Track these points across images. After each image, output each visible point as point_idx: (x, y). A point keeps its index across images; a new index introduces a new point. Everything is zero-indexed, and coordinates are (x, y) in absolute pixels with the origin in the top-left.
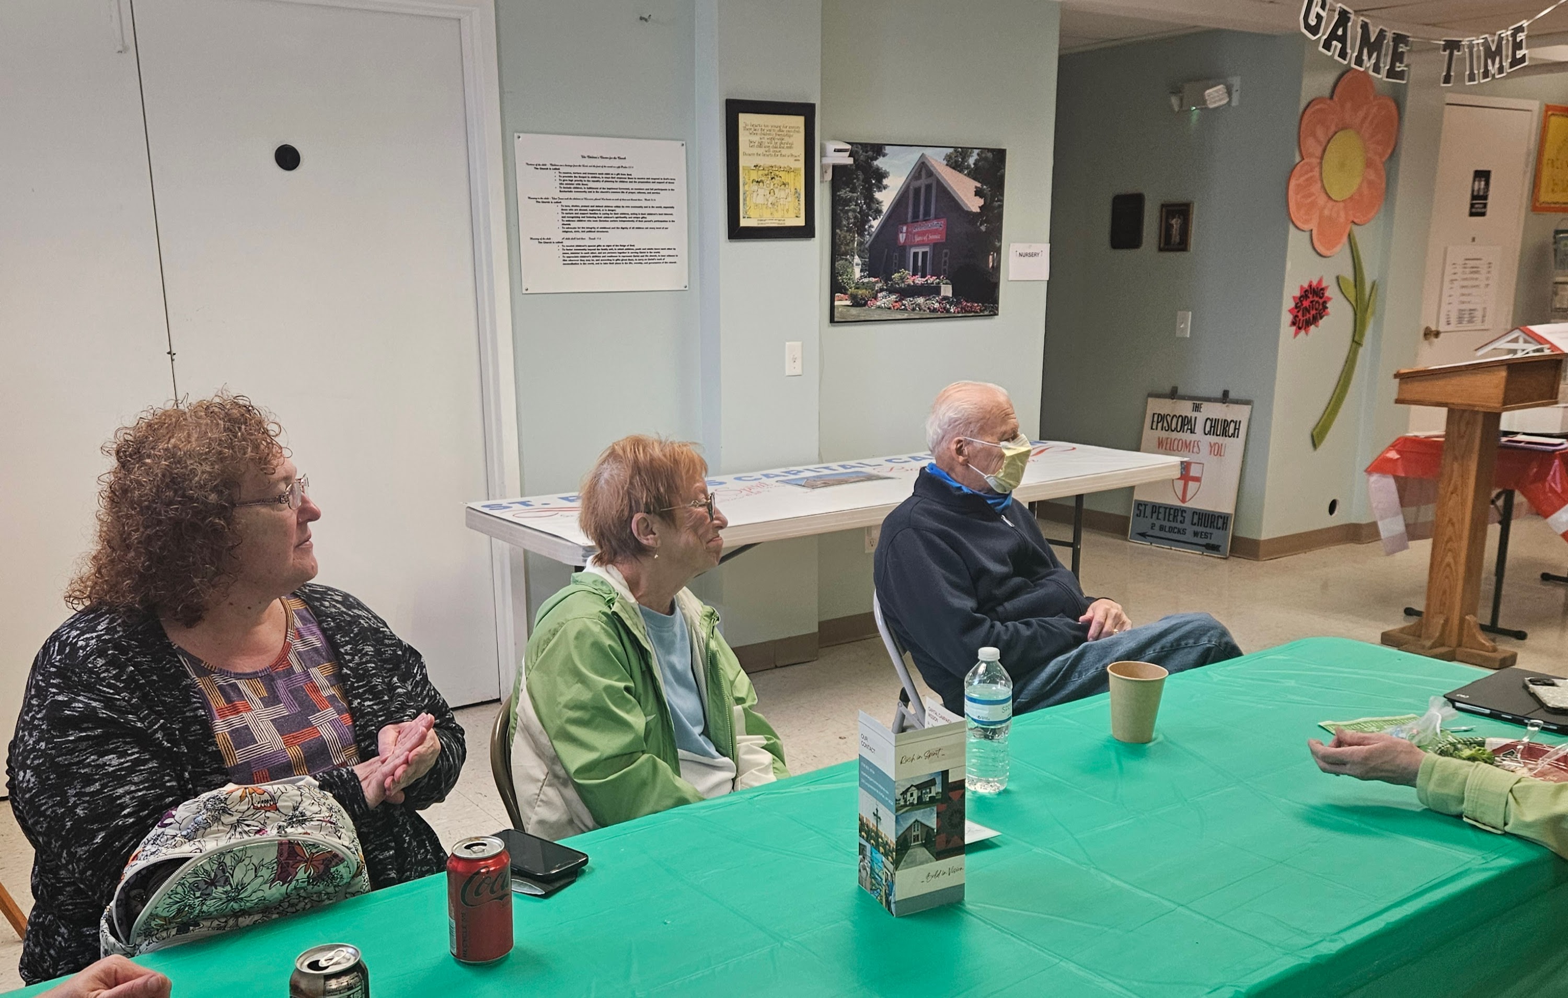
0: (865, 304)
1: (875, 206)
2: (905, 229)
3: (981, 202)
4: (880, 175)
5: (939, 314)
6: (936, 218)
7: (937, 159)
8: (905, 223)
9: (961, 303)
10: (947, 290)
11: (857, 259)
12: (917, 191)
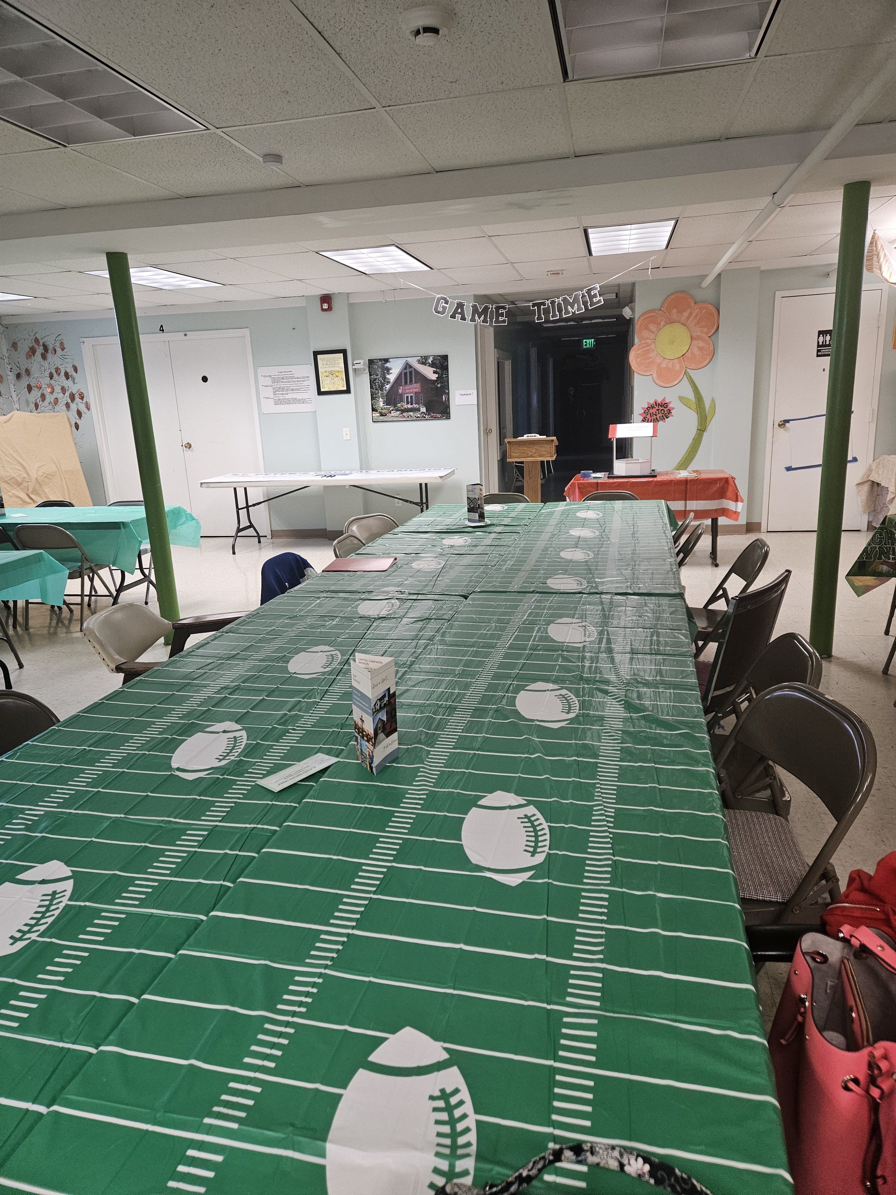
0: (386, 415)
1: (387, 380)
2: (401, 388)
3: (437, 376)
4: (388, 370)
5: (420, 419)
6: (415, 383)
7: (414, 362)
8: (402, 385)
9: (431, 414)
10: (423, 409)
11: (381, 399)
12: (406, 374)
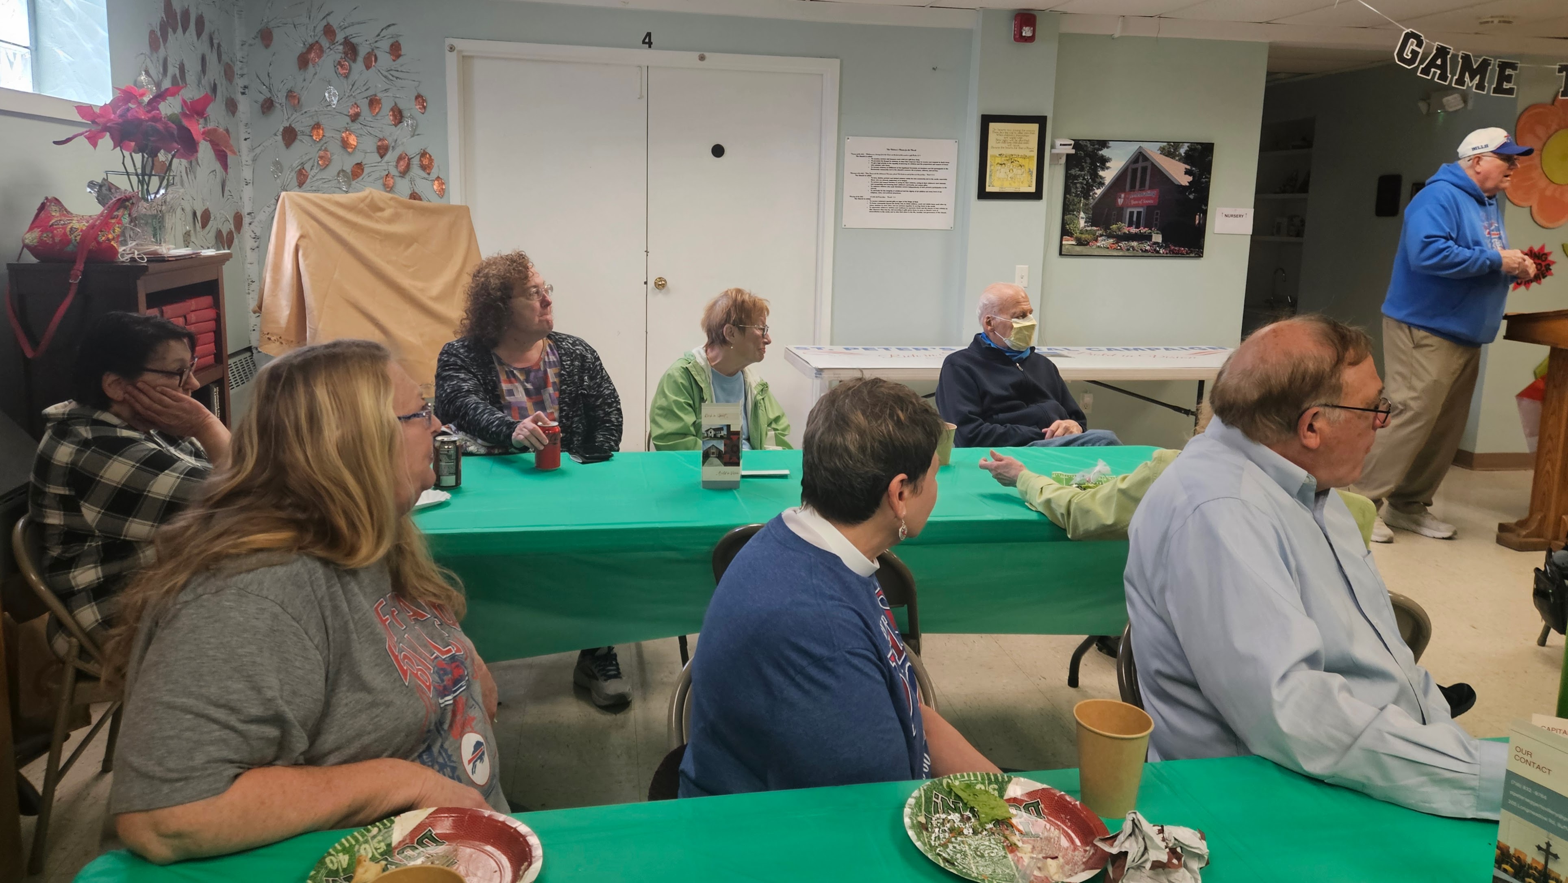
0: (1088, 244)
1: (1098, 180)
2: (1123, 195)
3: (1190, 179)
4: (1104, 161)
5: (1149, 254)
6: (1150, 188)
7: (1153, 151)
8: (1124, 191)
9: (1169, 247)
10: (1158, 238)
11: (1082, 215)
12: (1135, 171)
